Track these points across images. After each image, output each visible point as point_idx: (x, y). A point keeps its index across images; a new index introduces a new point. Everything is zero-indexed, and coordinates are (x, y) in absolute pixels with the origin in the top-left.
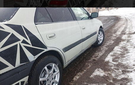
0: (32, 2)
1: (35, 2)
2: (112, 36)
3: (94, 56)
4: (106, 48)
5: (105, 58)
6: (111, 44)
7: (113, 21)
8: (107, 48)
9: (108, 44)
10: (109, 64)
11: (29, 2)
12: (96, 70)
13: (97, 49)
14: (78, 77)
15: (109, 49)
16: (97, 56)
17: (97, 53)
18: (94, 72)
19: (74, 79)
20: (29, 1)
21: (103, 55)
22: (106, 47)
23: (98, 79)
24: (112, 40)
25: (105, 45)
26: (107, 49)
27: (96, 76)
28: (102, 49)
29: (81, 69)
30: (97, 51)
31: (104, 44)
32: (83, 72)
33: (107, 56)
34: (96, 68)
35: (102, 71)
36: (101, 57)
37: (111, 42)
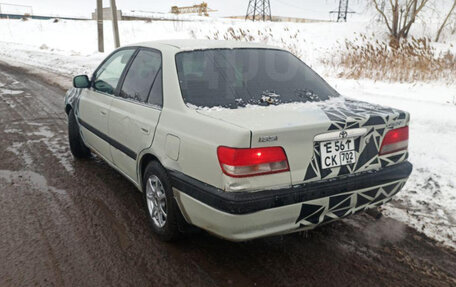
1: (338, 153)
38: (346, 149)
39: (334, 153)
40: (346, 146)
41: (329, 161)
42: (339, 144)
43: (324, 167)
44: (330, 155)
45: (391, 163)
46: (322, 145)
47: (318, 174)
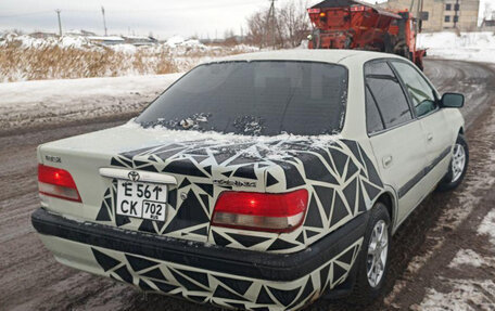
0: (128, 198)
1: (140, 200)
2: (486, 157)
3: (442, 219)
4: (474, 198)
5: (477, 226)
6: (487, 187)
7: (483, 94)
8: (479, 198)
9: (477, 186)
10: (491, 241)
11: (108, 200)
12: (460, 253)
13: (448, 200)
14: (418, 266)
15: (483, 200)
16: (454, 220)
17: (450, 211)
18: (455, 256)
19: (410, 268)
20: (111, 195)
21: (469, 218)
22: (475, 194)
23: (471, 271)
24: (487, 174)
25: (469, 188)
26: (477, 200)
27: (464, 264)
28: (462, 200)
29: (418, 248)
30: (448, 206)
31: (467, 186)
32: (427, 256)
33: (481, 221)
34: (458, 249)
35: (477, 256)
36: (465, 222)
37: (486, 180)
38: (153, 198)
39: (134, 198)
40: (154, 195)
41: (127, 207)
42: (143, 189)
43: (119, 212)
44: (129, 199)
45: (235, 244)
46: (120, 183)
47: (113, 218)
